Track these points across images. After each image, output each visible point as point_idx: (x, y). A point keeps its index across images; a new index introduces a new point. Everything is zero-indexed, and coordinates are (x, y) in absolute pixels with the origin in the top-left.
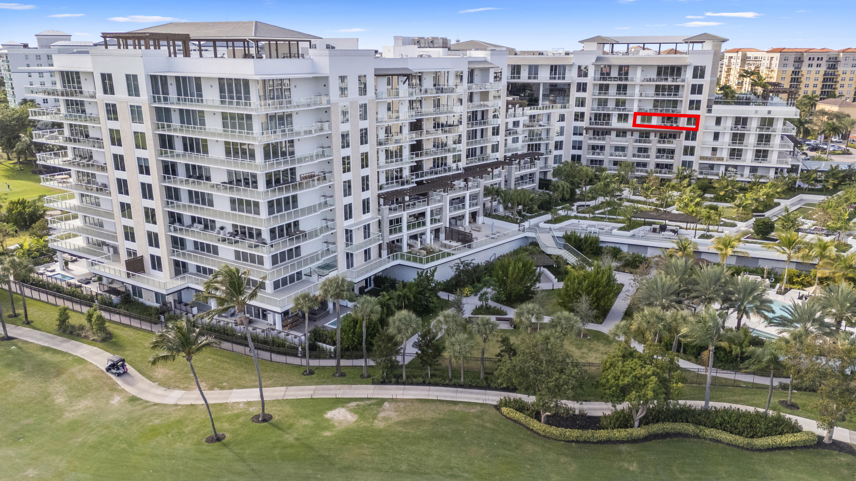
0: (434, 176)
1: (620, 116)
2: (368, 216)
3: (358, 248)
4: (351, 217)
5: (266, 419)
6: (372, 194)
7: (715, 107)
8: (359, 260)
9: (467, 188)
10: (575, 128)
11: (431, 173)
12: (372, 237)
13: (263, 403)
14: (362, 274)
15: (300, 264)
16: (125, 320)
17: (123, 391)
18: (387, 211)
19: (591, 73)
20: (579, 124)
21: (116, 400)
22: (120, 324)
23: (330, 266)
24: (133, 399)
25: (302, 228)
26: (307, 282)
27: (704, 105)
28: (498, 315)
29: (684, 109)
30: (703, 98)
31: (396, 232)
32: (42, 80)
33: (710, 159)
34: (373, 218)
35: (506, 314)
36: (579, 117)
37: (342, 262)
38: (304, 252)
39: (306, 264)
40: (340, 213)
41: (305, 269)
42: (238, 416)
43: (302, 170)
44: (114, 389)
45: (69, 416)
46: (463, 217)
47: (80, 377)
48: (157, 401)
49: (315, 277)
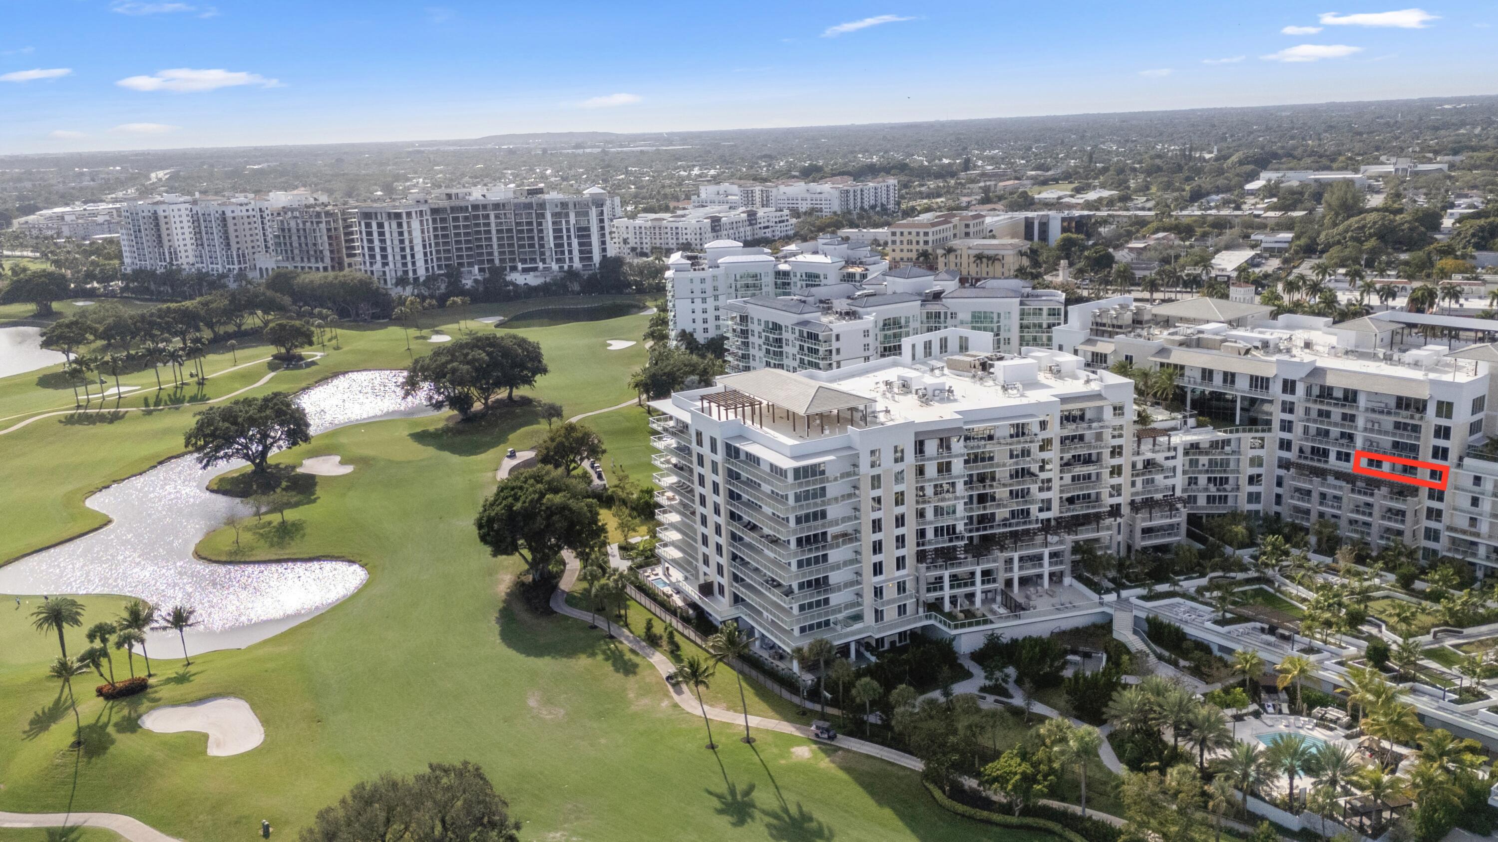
0: (1008, 529)
1: (1339, 454)
2: (902, 572)
3: (889, 602)
4: (881, 573)
5: (749, 741)
6: (909, 550)
7: (1467, 461)
8: (890, 613)
9: (1046, 544)
10: (1280, 459)
11: (1005, 525)
12: (907, 593)
13: (747, 728)
14: (896, 628)
15: (827, 614)
16: (692, 635)
17: (672, 697)
18: (924, 570)
19: (1300, 389)
20: (1285, 454)
21: (665, 703)
22: (688, 638)
23: (858, 617)
24: (676, 706)
25: (831, 581)
26: (834, 630)
27: (1453, 456)
28: (1000, 695)
29: (1426, 455)
30: (1454, 445)
31: (935, 590)
32: (705, 306)
33: (1464, 532)
34: (908, 575)
35: (1011, 697)
36: (1285, 445)
37: (869, 617)
38: (832, 602)
39: (834, 612)
40: (868, 570)
41: (832, 618)
42: (734, 734)
43: (831, 531)
44: (667, 695)
45: (633, 708)
46: (1040, 576)
47: (647, 680)
48: (690, 710)
49: (839, 627)
